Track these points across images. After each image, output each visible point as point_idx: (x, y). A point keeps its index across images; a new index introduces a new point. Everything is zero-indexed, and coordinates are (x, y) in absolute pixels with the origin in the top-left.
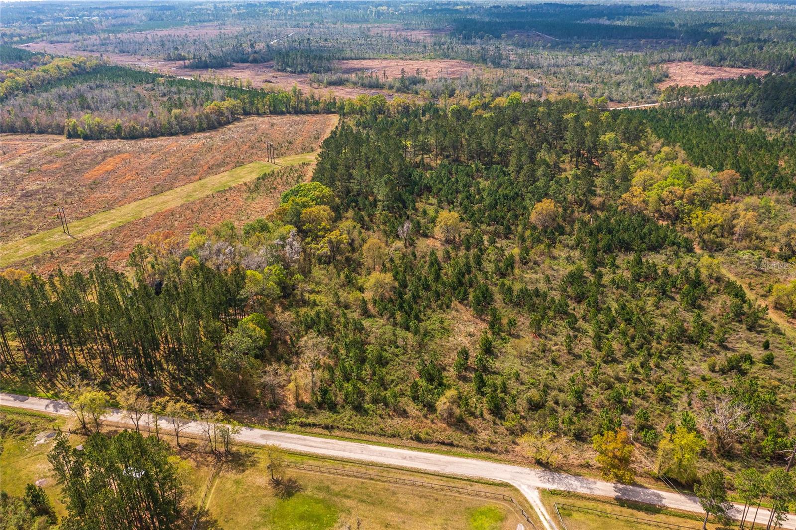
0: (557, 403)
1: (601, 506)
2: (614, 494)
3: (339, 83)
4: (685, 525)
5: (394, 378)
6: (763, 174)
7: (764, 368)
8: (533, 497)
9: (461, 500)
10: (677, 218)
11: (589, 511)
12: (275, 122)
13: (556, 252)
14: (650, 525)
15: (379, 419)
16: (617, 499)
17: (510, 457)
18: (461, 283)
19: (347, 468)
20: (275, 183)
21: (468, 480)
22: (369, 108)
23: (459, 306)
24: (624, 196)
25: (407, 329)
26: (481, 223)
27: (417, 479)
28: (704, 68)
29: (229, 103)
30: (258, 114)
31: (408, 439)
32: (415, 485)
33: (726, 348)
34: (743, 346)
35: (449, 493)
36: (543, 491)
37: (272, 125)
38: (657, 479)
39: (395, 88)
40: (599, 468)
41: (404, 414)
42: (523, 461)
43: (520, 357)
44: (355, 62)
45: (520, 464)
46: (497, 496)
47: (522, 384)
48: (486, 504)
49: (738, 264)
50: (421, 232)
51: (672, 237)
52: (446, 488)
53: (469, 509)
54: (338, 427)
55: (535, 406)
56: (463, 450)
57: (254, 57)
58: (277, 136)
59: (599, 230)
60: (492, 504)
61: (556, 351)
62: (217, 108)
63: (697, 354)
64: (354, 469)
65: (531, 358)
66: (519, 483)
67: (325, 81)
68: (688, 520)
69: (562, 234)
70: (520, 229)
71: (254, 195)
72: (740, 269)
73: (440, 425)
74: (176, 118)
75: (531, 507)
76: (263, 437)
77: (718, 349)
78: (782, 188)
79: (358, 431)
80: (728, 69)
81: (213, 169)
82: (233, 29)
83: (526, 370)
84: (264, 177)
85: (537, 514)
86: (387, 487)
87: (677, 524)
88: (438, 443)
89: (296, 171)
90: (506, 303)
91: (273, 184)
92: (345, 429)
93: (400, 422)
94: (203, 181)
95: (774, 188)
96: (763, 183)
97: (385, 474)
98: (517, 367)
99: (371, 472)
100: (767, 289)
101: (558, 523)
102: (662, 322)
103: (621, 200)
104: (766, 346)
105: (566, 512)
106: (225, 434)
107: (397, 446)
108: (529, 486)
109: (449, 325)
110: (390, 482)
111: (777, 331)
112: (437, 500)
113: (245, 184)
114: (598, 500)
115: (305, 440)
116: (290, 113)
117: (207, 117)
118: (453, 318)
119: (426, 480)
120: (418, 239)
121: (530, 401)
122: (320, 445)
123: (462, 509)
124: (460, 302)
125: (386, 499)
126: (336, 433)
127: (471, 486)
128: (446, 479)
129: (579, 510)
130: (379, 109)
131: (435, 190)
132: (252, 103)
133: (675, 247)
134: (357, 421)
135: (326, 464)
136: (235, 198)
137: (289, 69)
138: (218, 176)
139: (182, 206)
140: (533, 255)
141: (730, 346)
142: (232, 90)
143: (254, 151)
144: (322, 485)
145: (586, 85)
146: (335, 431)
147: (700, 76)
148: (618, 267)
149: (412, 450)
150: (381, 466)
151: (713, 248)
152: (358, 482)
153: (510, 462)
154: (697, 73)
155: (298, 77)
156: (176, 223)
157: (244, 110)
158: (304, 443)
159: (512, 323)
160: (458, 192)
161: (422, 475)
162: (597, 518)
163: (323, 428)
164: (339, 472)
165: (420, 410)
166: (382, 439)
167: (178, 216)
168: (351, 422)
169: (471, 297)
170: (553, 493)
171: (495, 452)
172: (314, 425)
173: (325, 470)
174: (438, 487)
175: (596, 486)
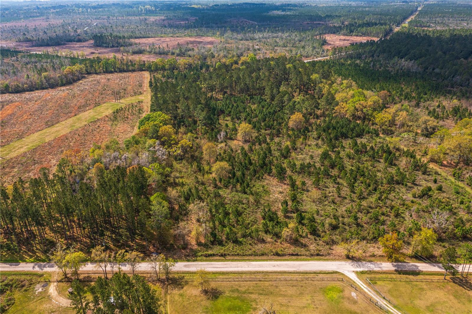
0: (343, 224)
1: (389, 276)
2: (394, 269)
3: (140, 52)
4: (434, 279)
5: (249, 222)
6: (398, 92)
7: (439, 193)
8: (353, 277)
9: (315, 285)
10: (364, 118)
11: (385, 279)
12: (109, 77)
13: (309, 142)
14: (417, 281)
15: (250, 247)
16: (396, 271)
17: (331, 257)
18: (264, 164)
19: (243, 276)
21: (315, 273)
22: (167, 67)
23: (268, 177)
24: (336, 108)
25: (245, 193)
26: (261, 129)
27: (286, 276)
29: (76, 67)
30: (96, 73)
31: (271, 255)
32: (286, 280)
33: (416, 185)
34: (423, 183)
35: (307, 282)
36: (357, 273)
37: (108, 79)
38: (411, 257)
39: (176, 54)
40: (380, 256)
41: (263, 241)
42: (338, 258)
43: (314, 202)
44: (144, 39)
45: (338, 260)
46: (334, 279)
47: (322, 216)
48: (329, 285)
49: (403, 140)
50: (228, 137)
51: (367, 129)
52: (304, 279)
53: (321, 288)
54: (229, 254)
55: (334, 228)
56: (304, 257)
57: (78, 38)
58: (114, 86)
59: (328, 128)
60: (332, 284)
61: (331, 196)
62: (71, 70)
63: (404, 190)
64: (248, 276)
65: (320, 201)
66: (343, 270)
67: (131, 51)
68: (435, 276)
69: (309, 132)
70: (285, 130)
71: (116, 123)
72: (406, 143)
73: (286, 245)
74: (45, 78)
75: (354, 282)
76: (185, 266)
77: (413, 186)
78: (409, 99)
79: (241, 255)
80: (355, 37)
81: (81, 108)
82: (57, 21)
83: (320, 209)
84: (117, 111)
85: (359, 285)
86: (271, 284)
87: (430, 279)
88: (289, 255)
89: (136, 106)
90: (294, 173)
91: (125, 115)
92: (233, 255)
93: (263, 246)
94: (78, 116)
95: (405, 99)
96: (399, 97)
97: (266, 277)
98: (315, 208)
99: (258, 277)
100: (424, 152)
101: (372, 288)
102: (379, 174)
103: (334, 111)
104: (435, 181)
105: (373, 282)
106: (166, 268)
107: (267, 260)
109: (267, 188)
110: (271, 281)
111: (436, 173)
112: (302, 286)
113: (107, 116)
114: (386, 273)
115: (212, 264)
116: (116, 72)
117: (66, 76)
118: (267, 184)
119: (291, 277)
120: (229, 141)
121: (331, 225)
122: (222, 266)
123: (318, 289)
124: (268, 175)
125: (273, 290)
126: (228, 257)
127: (317, 276)
128: (302, 274)
129: (379, 280)
130: (174, 66)
131: (227, 112)
132: (92, 66)
133: (370, 134)
134: (237, 249)
135: (230, 276)
136: (104, 125)
137: (104, 45)
138: (86, 113)
139: (70, 132)
140: (298, 145)
141: (417, 183)
142: (73, 60)
143: (103, 96)
144: (233, 289)
145: (285, 48)
146: (227, 256)
147: (342, 41)
148: (345, 147)
149: (277, 261)
150: (263, 272)
151: (390, 133)
152: (253, 283)
153: (333, 260)
154: (340, 40)
155: (112, 50)
156: (71, 144)
157: (86, 70)
158: (211, 266)
159: (304, 184)
160: (241, 112)
161: (288, 274)
162: (390, 282)
163: (219, 256)
164: (240, 279)
165: (272, 238)
166: (257, 257)
167: (71, 139)
168: (235, 250)
169: (274, 171)
170: (362, 273)
171: (322, 255)
172: (214, 255)
173: (231, 280)
174: (300, 279)
175: (383, 266)
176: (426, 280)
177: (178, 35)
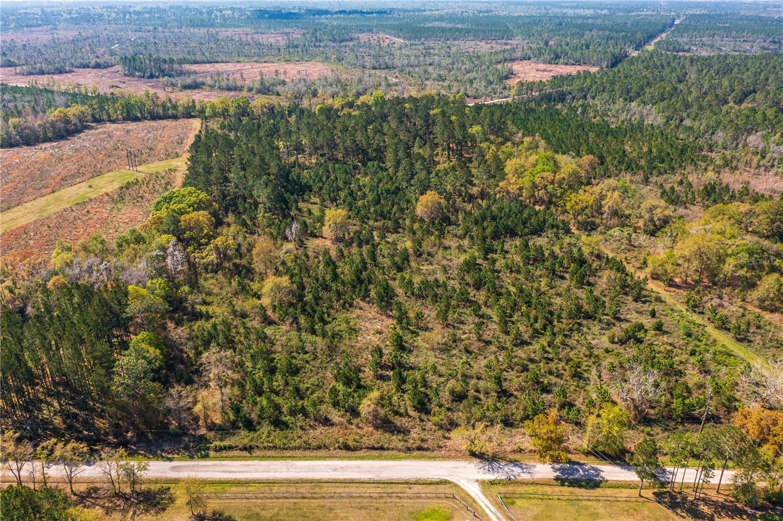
0: (477, 391)
1: (541, 489)
2: (553, 475)
3: (195, 86)
4: (621, 495)
5: (308, 386)
6: (616, 158)
7: (656, 335)
8: (475, 491)
9: (402, 506)
10: (550, 202)
11: (531, 496)
12: (130, 128)
13: (447, 243)
14: (590, 500)
15: (300, 432)
16: (557, 479)
17: (443, 452)
18: (360, 281)
19: (275, 489)
20: (142, 192)
21: (406, 483)
22: (232, 111)
23: (362, 304)
24: (501, 184)
25: (314, 332)
26: (368, 219)
27: (353, 489)
28: (542, 66)
29: (74, 110)
30: (111, 121)
31: (335, 449)
32: (352, 497)
33: (619, 320)
34: (632, 316)
35: (389, 500)
36: (482, 483)
37: (128, 131)
38: (587, 454)
39: (254, 90)
40: (531, 451)
41: (326, 422)
42: (456, 455)
43: (433, 349)
44: (208, 65)
45: (454, 458)
46: (438, 495)
47: (440, 376)
48: (428, 506)
49: (611, 241)
50: (309, 232)
51: (550, 221)
52: (385, 495)
53: (412, 513)
54: (257, 446)
55: (459, 397)
56: (395, 452)
57: (96, 62)
58: (135, 144)
59: (484, 218)
60: (435, 504)
61: (466, 339)
62: (62, 115)
63: (596, 329)
64: (283, 489)
65: (445, 349)
66: (458, 478)
67: (179, 85)
68: (623, 490)
69: (450, 224)
70: (408, 222)
71: (120, 205)
72: (615, 245)
73: (366, 429)
74: (14, 127)
75: (475, 501)
76: (173, 469)
77: (613, 321)
78: (633, 170)
79: (280, 448)
80: (563, 66)
81: (66, 181)
82: (67, 33)
83: (441, 362)
84: (128, 186)
85: (481, 507)
86: (322, 504)
87: (614, 495)
88: (368, 448)
89: (163, 178)
90: (408, 297)
91: (139, 193)
92: (265, 448)
93: (323, 431)
94: (57, 194)
95: (627, 169)
96: (616, 166)
97: (317, 490)
98: (432, 360)
99: (302, 490)
100: (642, 261)
101: (504, 514)
102: (558, 301)
103: (498, 189)
104: (653, 314)
105: (509, 500)
106: (130, 473)
107: (324, 458)
108: (468, 480)
109: (355, 324)
110: (324, 498)
111: (659, 300)
112: (377, 509)
113: (107, 194)
114: (537, 484)
115: (222, 465)
116: (146, 118)
117: (53, 125)
118: (358, 317)
119: (361, 490)
120: (307, 239)
121: (452, 392)
122: (240, 469)
123: (406, 515)
124: (361, 300)
125: (323, 517)
126: (257, 453)
127: (410, 488)
128: (382, 486)
129: (522, 496)
130: (244, 111)
131: (315, 189)
132: (102, 108)
133: (555, 229)
134: (278, 437)
135: (250, 489)
136: (97, 210)
137: (137, 74)
138: (74, 188)
139: (35, 222)
140: (426, 247)
141: (622, 317)
142: (75, 97)
143: (112, 159)
144: (250, 513)
145: (441, 83)
146: (256, 450)
147: (540, 72)
148: (507, 252)
149: (342, 459)
150: (312, 481)
151: (589, 227)
152: (290, 503)
153: (444, 458)
154: (537, 70)
155: (148, 82)
156: (31, 242)
157: (93, 116)
158: (221, 469)
159: (419, 316)
160: (339, 189)
161: (358, 485)
162: (540, 502)
163: (241, 450)
164: (266, 495)
165: (342, 416)
166: (307, 453)
167: (32, 234)
168: (270, 439)
169: (373, 293)
170: (492, 483)
171: (427, 449)
172: (230, 448)
173: (250, 495)
174: (377, 495)
175: (535, 469)
176: (606, 498)
177: (266, 59)
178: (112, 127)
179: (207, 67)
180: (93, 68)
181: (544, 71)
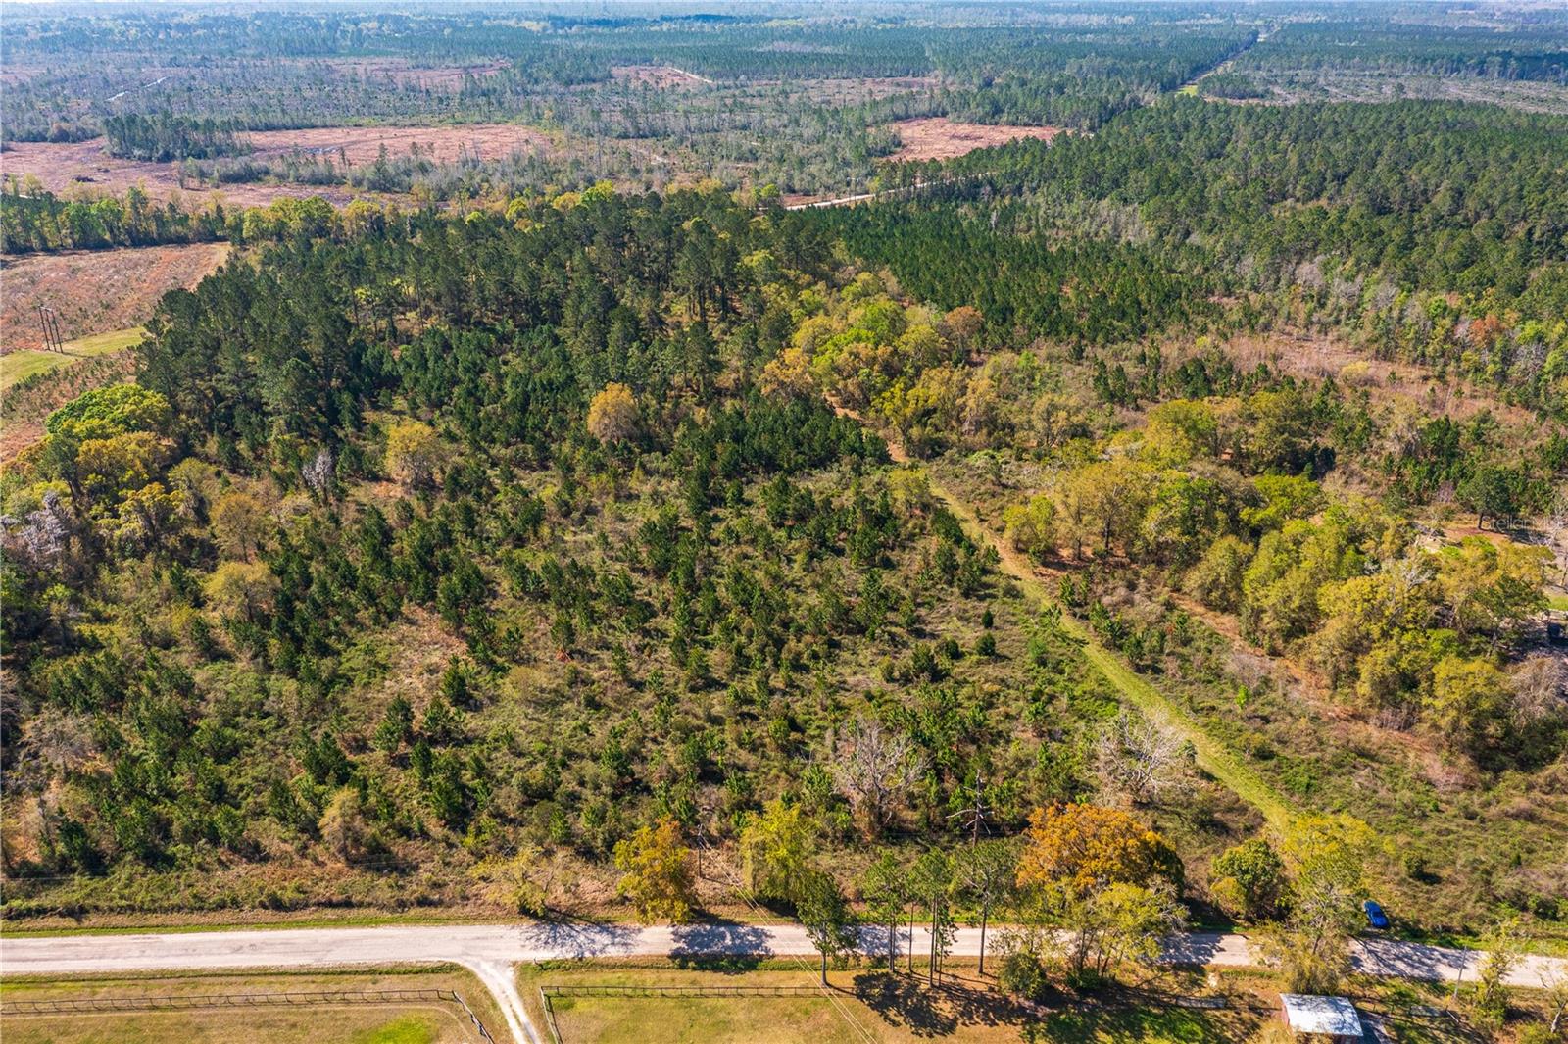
0: (583, 783)
1: (635, 977)
2: (670, 947)
3: (248, 177)
4: (791, 984)
5: (246, 781)
6: (1032, 311)
7: (979, 662)
8: (501, 984)
9: (347, 1018)
11: (609, 991)
12: (82, 263)
14: (724, 996)
15: (196, 876)
16: (675, 955)
17: (468, 909)
18: (427, 568)
19: (102, 992)
20: (56, 394)
21: (372, 972)
22: (295, 225)
23: (417, 613)
24: (768, 367)
25: (293, 673)
26: (492, 441)
27: (259, 989)
28: (965, 129)
30: (46, 250)
31: (253, 907)
32: (252, 1004)
33: (920, 634)
34: (949, 626)
35: (324, 1008)
36: (523, 968)
37: (75, 271)
38: (755, 903)
39: (365, 183)
41: (255, 853)
42: (497, 914)
43: (526, 702)
44: (292, 134)
45: (487, 920)
46: (425, 994)
47: (521, 755)
48: (399, 1016)
49: (965, 477)
50: (364, 471)
51: (850, 439)
52: (319, 997)
53: (360, 1032)
54: (96, 908)
55: (535, 795)
56: (372, 911)
57: (60, 129)
58: (82, 294)
59: (719, 435)
60: (413, 1012)
61: (600, 679)
65: (548, 702)
66: (476, 959)
67: (216, 175)
69: (649, 449)
70: (567, 446)
72: (968, 486)
73: (330, 864)
75: (495, 1005)
77: (907, 637)
78: (1059, 334)
79: (141, 909)
82: (24, 72)
83: (532, 726)
84: (32, 383)
85: (503, 1017)
86: (185, 1020)
87: (776, 985)
88: (319, 904)
89: (110, 364)
91: (49, 396)
92: (111, 909)
93: (243, 873)
96: (1029, 328)
97: (187, 991)
98: (516, 723)
101: (543, 1028)
102: (812, 599)
103: (764, 376)
104: (988, 621)
105: (565, 1001)
107: (225, 926)
108: (497, 962)
109: (389, 656)
110: (195, 1006)
112: (294, 1026)
114: (632, 967)
115: (12, 947)
116: (122, 244)
118: (400, 641)
119: (275, 990)
120: (356, 485)
122: (46, 954)
123: (347, 1036)
124: (418, 604)
126: (95, 919)
127: (375, 983)
128: (320, 979)
129: (591, 992)
130: (320, 226)
132: (27, 225)
133: (856, 456)
134: (145, 886)
135: (54, 992)
137: (137, 152)
140: (585, 496)
143: (19, 329)
145: (750, 165)
146: (91, 916)
147: (957, 142)
148: (749, 503)
151: (929, 450)
152: (121, 1019)
153: (467, 920)
154: (953, 137)
155: (158, 170)
157: (10, 241)
162: (625, 1002)
163: (61, 915)
164: (80, 1004)
165: (291, 841)
166: (196, 917)
168: (128, 892)
170: (543, 967)
171: (439, 903)
172: (41, 911)
173: (47, 1006)
174: (302, 997)
175: (641, 937)
176: (754, 991)
178: (42, 261)
179: (290, 138)
180: (54, 141)
181: (967, 138)
